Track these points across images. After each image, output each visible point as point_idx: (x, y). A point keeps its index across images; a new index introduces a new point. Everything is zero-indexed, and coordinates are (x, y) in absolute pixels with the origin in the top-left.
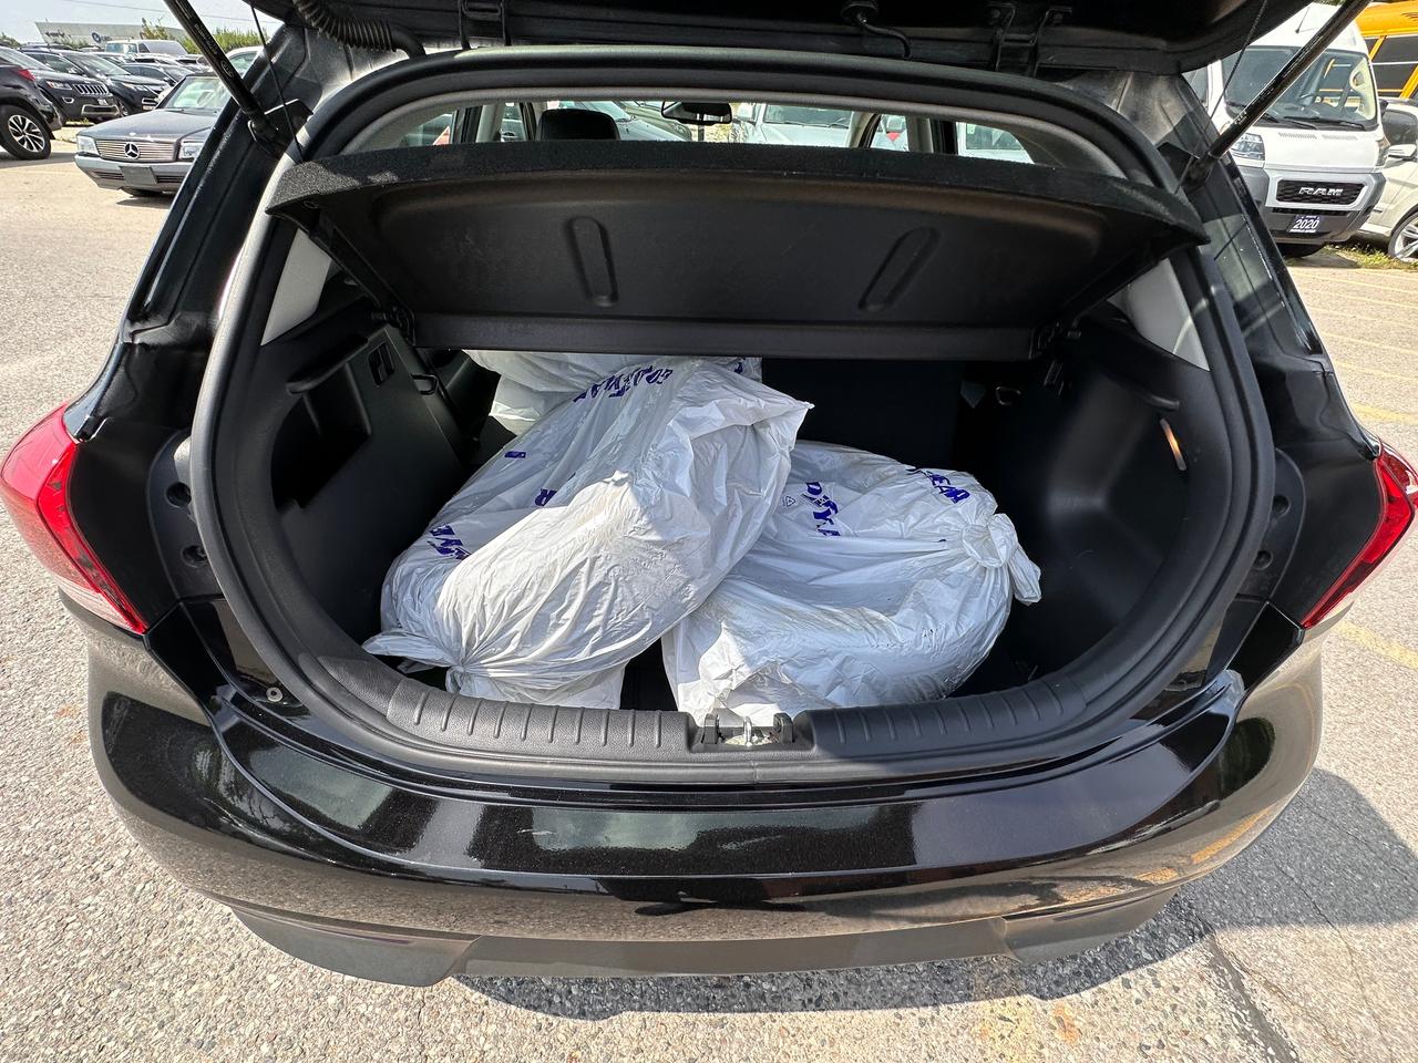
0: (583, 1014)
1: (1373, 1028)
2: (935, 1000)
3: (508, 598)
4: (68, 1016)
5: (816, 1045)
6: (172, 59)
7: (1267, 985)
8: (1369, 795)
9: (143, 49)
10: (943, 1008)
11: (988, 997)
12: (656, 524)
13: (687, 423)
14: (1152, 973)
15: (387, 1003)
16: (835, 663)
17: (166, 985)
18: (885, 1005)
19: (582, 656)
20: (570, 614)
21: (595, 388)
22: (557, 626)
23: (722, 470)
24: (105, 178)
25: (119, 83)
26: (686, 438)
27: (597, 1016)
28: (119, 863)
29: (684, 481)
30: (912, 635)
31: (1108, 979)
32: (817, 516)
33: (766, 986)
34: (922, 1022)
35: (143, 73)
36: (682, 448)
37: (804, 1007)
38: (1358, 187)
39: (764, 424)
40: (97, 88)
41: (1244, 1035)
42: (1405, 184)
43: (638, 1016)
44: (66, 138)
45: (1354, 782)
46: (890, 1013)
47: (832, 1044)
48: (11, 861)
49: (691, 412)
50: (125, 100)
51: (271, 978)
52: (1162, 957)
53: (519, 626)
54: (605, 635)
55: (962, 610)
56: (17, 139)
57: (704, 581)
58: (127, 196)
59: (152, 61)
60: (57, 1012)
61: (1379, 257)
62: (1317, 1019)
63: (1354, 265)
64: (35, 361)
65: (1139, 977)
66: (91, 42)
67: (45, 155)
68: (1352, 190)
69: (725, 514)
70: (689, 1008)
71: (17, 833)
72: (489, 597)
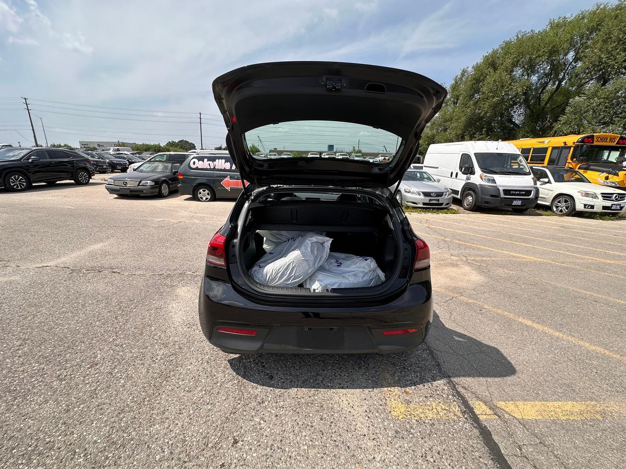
0: (282, 388)
1: (489, 395)
2: (373, 388)
3: (278, 268)
4: (154, 385)
5: (341, 395)
6: (129, 153)
7: (462, 387)
8: (502, 351)
9: (118, 150)
10: (375, 389)
11: (387, 387)
12: (304, 256)
13: (310, 240)
14: (432, 384)
15: (232, 385)
16: (338, 284)
17: (177, 381)
18: (360, 388)
19: (289, 282)
20: (288, 272)
21: (289, 240)
22: (286, 275)
23: (316, 249)
24: (111, 191)
25: (111, 161)
26: (309, 242)
27: (285, 389)
28: (159, 358)
29: (309, 250)
30: (353, 279)
31: (419, 384)
32: (338, 266)
33: (329, 384)
34: (369, 391)
35: (119, 158)
36: (308, 244)
37: (339, 388)
38: (530, 191)
39: (324, 243)
40: (104, 163)
41: (453, 395)
42: (549, 190)
43: (296, 389)
44: (97, 178)
45: (499, 348)
46: (361, 390)
47: (346, 395)
48: (132, 357)
49: (310, 239)
50: (111, 166)
51: (203, 380)
52: (435, 381)
53: (279, 275)
54: (294, 278)
55: (363, 277)
56: (80, 179)
57: (312, 269)
58: (116, 196)
59: (122, 154)
60: (152, 385)
61: (549, 212)
62: (474, 393)
63: (541, 215)
64: (101, 244)
65: (427, 385)
66: (97, 147)
67: (87, 184)
68: (528, 193)
69: (316, 256)
70: (309, 388)
71: (131, 352)
72: (274, 268)
